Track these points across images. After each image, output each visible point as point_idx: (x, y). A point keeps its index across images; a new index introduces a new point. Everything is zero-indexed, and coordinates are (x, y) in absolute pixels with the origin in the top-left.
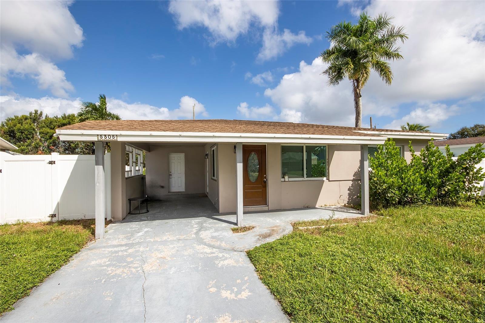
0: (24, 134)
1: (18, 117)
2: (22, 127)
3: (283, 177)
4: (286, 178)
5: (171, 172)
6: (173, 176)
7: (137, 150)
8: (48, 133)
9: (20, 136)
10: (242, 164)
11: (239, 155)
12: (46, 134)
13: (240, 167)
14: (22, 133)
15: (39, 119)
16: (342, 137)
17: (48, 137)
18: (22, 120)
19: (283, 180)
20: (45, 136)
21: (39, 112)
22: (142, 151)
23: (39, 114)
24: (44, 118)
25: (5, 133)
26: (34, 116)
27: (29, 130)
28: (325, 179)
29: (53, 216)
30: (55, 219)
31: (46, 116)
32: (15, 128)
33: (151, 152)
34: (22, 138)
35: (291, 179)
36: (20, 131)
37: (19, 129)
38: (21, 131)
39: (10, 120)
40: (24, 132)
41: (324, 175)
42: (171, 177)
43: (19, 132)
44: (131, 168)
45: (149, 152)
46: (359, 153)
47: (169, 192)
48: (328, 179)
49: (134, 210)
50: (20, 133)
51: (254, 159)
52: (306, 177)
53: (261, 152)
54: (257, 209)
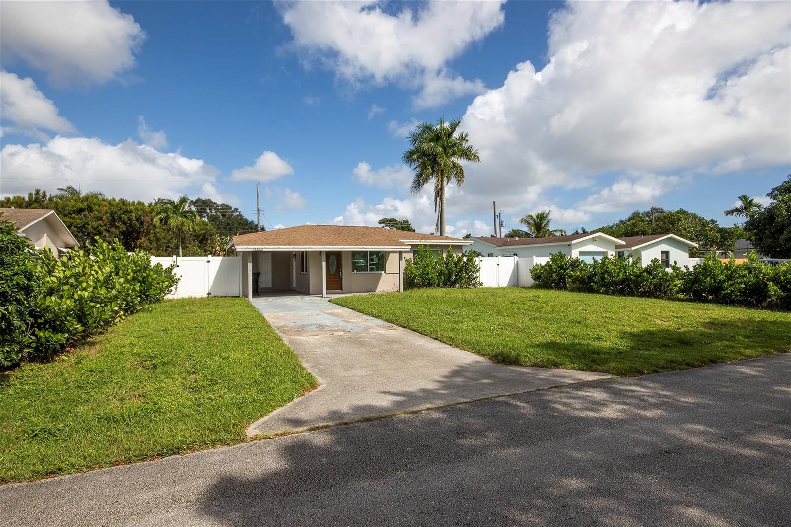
3: (354, 271)
4: (356, 272)
10: (325, 262)
11: (324, 258)
13: (324, 264)
16: (383, 247)
19: (353, 273)
28: (383, 272)
29: (209, 294)
30: (210, 295)
35: (358, 273)
41: (383, 271)
46: (398, 254)
48: (385, 273)
51: (333, 259)
52: (370, 271)
53: (338, 254)
54: (336, 292)
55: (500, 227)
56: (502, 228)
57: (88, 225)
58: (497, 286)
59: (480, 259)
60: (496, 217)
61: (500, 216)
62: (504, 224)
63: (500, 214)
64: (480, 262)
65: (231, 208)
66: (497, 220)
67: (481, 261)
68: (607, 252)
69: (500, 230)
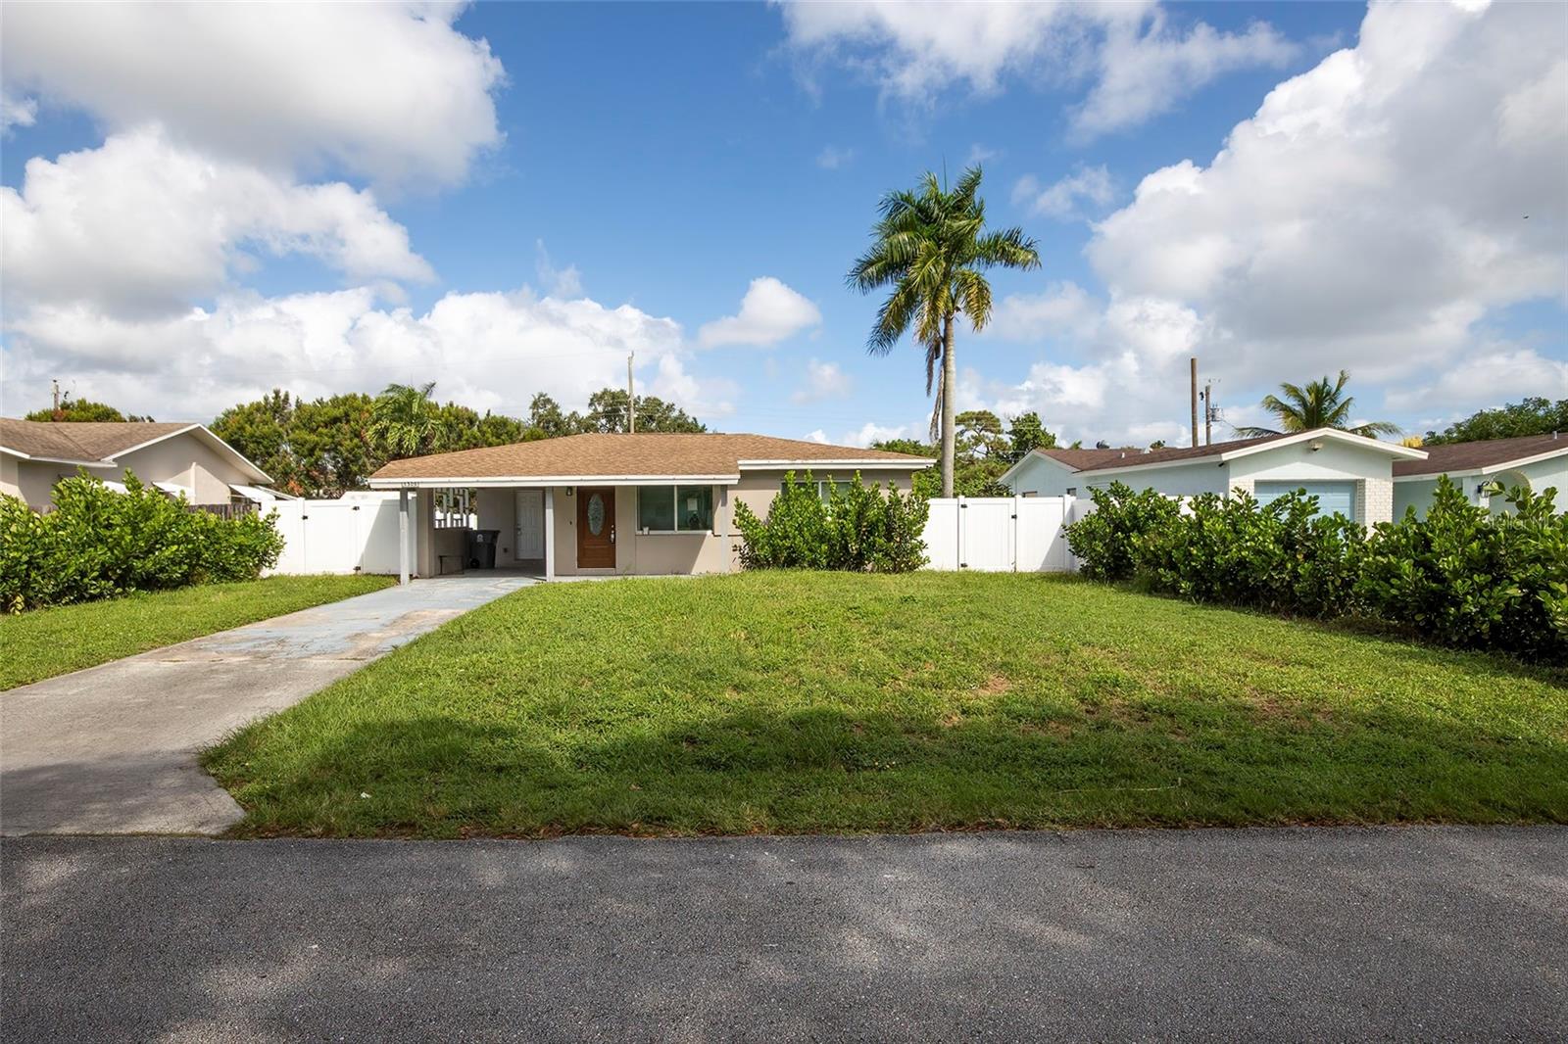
1: (243, 406)
3: (642, 529)
4: (646, 530)
5: (519, 525)
6: (522, 531)
8: (306, 442)
11: (549, 501)
12: (303, 446)
13: (548, 513)
14: (259, 443)
15: (284, 408)
17: (306, 453)
18: (252, 414)
19: (640, 532)
21: (282, 395)
23: (282, 398)
24: (293, 408)
26: (274, 404)
28: (709, 532)
29: (358, 569)
31: (297, 402)
35: (651, 532)
39: (229, 413)
40: (261, 443)
41: (707, 528)
42: (519, 533)
47: (515, 559)
48: (712, 533)
51: (595, 506)
52: (679, 529)
53: (608, 494)
54: (599, 573)
55: (1208, 423)
56: (1212, 423)
57: (341, 445)
58: (1009, 569)
59: (962, 503)
60: (1198, 397)
61: (1207, 394)
62: (1219, 414)
63: (1207, 389)
64: (962, 510)
65: (660, 404)
66: (1201, 404)
67: (964, 506)
68: (1364, 481)
69: (1208, 428)
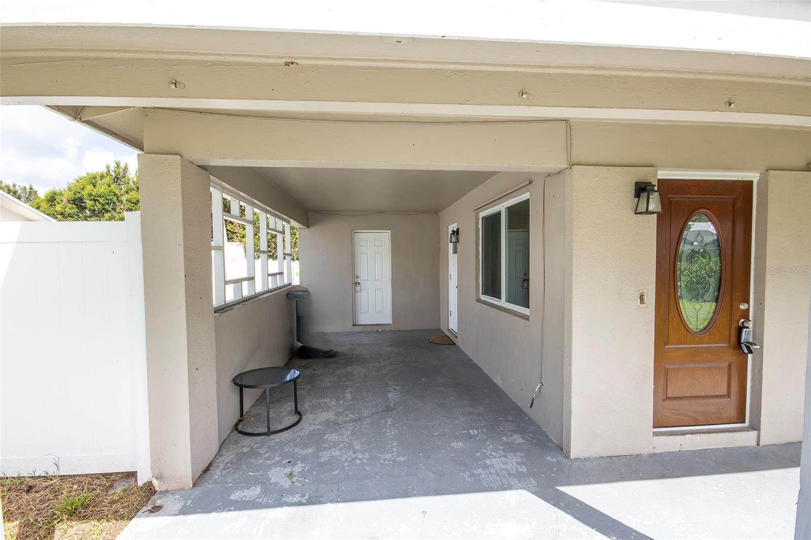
0: (99, 203)
1: (91, 174)
2: (95, 190)
5: (358, 277)
6: (364, 285)
7: (272, 219)
8: (138, 201)
9: (94, 206)
12: (136, 204)
15: (123, 176)
18: (95, 178)
20: (133, 206)
22: (289, 222)
23: (123, 167)
25: (69, 201)
26: (115, 172)
27: (107, 196)
32: (83, 193)
33: (311, 229)
34: (97, 209)
36: (92, 198)
37: (90, 195)
38: (94, 198)
39: (80, 179)
40: (98, 200)
42: (358, 288)
43: (91, 200)
44: (281, 265)
45: (308, 228)
47: (354, 325)
49: (253, 406)
50: (93, 201)
